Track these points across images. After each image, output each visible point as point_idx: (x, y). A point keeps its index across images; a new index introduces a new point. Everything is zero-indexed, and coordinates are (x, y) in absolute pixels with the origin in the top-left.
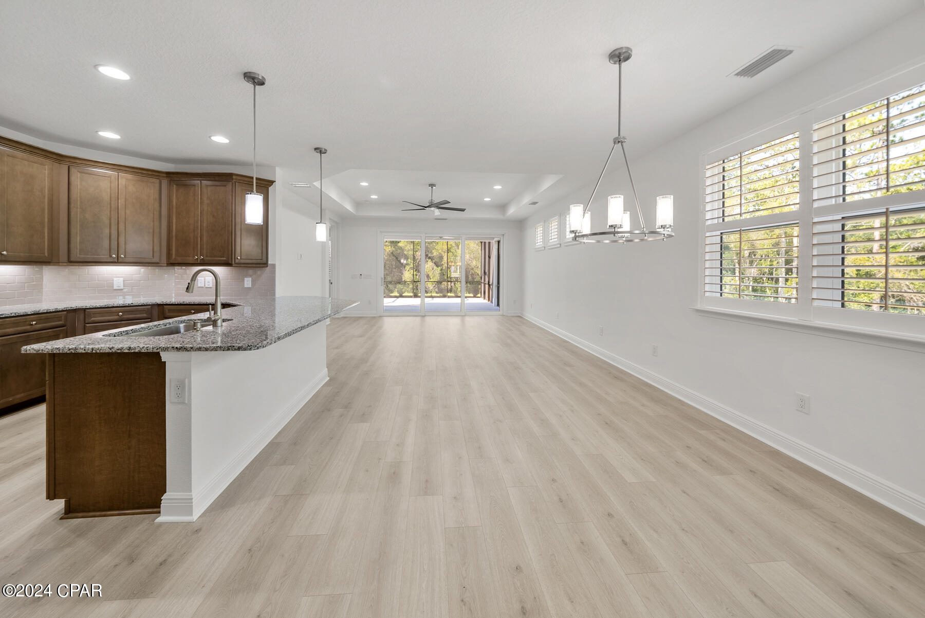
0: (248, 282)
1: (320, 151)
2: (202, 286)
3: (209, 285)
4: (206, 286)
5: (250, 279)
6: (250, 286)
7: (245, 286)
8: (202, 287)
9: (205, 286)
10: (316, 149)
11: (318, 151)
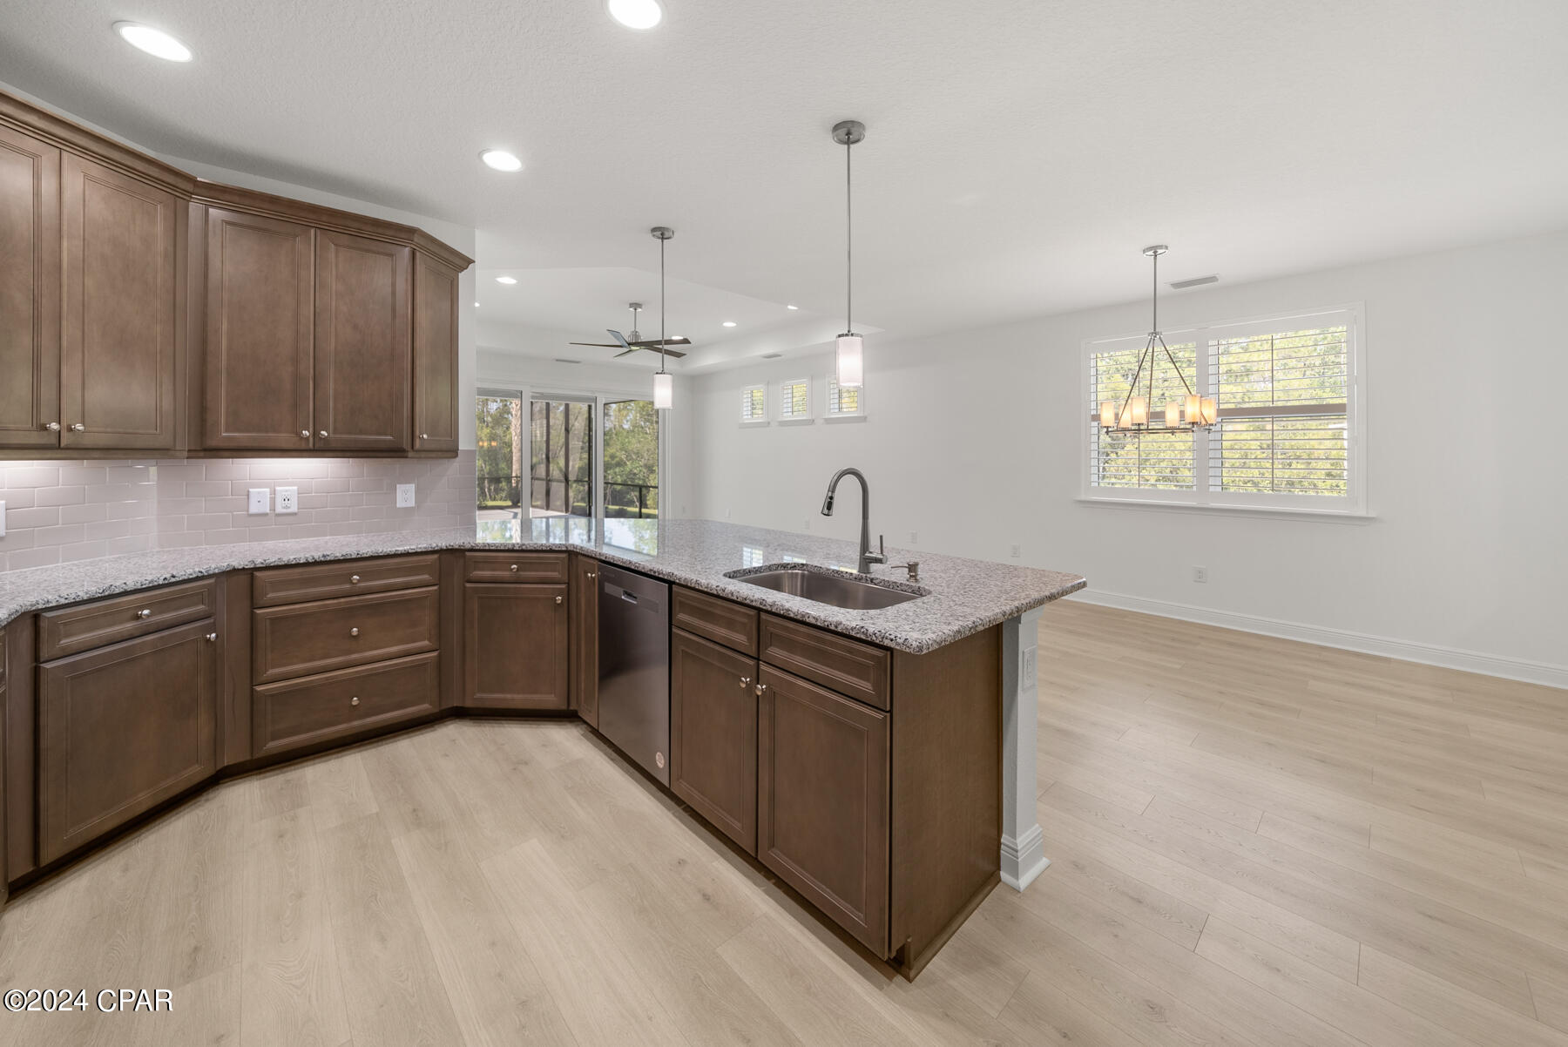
0: (406, 495)
1: (662, 233)
2: (262, 511)
3: (287, 507)
4: (279, 510)
5: (411, 487)
6: (412, 503)
7: (398, 506)
8: (266, 514)
9: (273, 508)
10: (654, 230)
11: (658, 233)
